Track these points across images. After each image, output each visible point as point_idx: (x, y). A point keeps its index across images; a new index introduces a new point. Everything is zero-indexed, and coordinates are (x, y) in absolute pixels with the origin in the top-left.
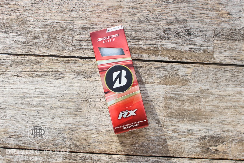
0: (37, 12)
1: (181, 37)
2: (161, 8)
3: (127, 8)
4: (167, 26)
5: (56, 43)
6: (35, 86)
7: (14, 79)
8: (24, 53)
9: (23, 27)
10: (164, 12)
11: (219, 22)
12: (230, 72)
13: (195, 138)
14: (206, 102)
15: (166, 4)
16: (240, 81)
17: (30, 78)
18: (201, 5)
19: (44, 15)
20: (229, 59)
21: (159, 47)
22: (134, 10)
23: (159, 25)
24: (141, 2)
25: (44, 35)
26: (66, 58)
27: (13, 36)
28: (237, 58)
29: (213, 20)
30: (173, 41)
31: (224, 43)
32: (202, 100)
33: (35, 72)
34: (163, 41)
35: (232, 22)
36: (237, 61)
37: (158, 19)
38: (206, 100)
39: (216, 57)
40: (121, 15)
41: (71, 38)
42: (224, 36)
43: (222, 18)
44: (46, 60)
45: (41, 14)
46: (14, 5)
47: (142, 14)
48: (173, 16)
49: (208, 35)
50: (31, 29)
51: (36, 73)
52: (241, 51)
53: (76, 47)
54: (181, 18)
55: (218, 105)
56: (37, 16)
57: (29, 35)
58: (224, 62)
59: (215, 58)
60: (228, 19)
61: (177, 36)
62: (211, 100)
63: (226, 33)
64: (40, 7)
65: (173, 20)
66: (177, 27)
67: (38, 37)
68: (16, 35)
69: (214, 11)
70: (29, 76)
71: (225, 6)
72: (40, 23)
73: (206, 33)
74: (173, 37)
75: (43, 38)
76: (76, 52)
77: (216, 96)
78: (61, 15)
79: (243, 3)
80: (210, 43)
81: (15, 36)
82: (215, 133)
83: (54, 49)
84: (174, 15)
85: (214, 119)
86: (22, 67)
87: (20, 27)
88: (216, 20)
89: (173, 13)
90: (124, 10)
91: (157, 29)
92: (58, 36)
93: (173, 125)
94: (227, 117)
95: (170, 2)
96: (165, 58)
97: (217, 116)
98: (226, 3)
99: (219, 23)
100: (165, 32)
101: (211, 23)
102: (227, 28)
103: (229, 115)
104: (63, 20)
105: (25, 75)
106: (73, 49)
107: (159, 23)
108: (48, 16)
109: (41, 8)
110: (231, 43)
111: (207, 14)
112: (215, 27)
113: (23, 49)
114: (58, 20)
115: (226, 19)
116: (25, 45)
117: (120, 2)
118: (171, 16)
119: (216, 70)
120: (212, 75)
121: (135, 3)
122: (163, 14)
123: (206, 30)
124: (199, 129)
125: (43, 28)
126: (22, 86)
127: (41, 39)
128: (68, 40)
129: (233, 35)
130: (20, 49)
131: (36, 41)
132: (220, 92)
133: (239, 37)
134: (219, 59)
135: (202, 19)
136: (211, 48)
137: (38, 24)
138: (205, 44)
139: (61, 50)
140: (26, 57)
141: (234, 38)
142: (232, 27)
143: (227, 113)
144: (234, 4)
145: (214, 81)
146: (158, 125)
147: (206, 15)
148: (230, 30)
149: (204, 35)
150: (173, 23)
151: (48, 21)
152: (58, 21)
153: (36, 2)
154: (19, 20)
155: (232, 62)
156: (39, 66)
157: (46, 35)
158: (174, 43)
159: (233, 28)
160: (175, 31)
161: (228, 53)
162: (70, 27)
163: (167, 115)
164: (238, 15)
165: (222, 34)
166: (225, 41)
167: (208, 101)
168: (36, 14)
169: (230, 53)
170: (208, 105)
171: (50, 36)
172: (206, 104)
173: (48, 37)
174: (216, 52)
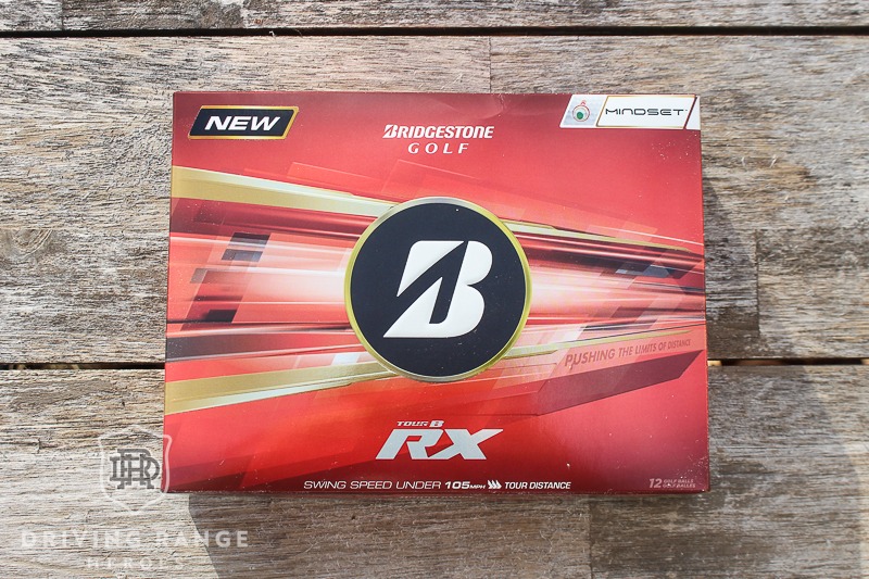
0: (101, 203)
7: (27, 457)
8: (60, 360)
9: (54, 261)
11: (773, 205)
12: (823, 387)
14: (740, 502)
16: (861, 418)
17: (86, 450)
19: (127, 214)
20: (818, 338)
25: (133, 289)
27: (15, 298)
28: (846, 335)
29: (750, 200)
31: (796, 281)
32: (729, 498)
33: (103, 427)
36: (844, 345)
38: (743, 496)
39: (769, 335)
42: (792, 255)
43: (784, 192)
44: (143, 383)
45: (116, 212)
46: (12, 181)
49: (734, 257)
50: (81, 265)
52: (859, 308)
55: (786, 512)
56: (102, 219)
57: (75, 291)
58: (798, 352)
59: (765, 340)
60: (804, 193)
62: (761, 494)
63: (800, 243)
64: (111, 184)
67: (109, 298)
68: (26, 291)
69: (752, 169)
70: (83, 444)
71: (792, 146)
72: (114, 246)
73: (727, 248)
75: (128, 298)
77: (779, 479)
79: (853, 133)
80: (743, 286)
81: (23, 298)
85: (777, 564)
86: (54, 410)
87: (42, 262)
88: (759, 199)
94: (824, 556)
97: (784, 553)
98: (794, 136)
99: (771, 211)
101: (744, 210)
102: (802, 227)
103: (829, 547)
105: (66, 441)
108: (142, 218)
109: (117, 190)
110: (820, 282)
111: (726, 180)
112: (759, 225)
113: (56, 342)
115: (797, 194)
116: (63, 327)
119: (770, 384)
120: (760, 402)
123: (726, 240)
125: (127, 262)
126: (57, 484)
127: (123, 305)
129: (826, 250)
130: (46, 344)
131: (105, 311)
132: (791, 462)
133: (850, 256)
134: (779, 343)
135: (709, 199)
136: (747, 303)
137: (107, 247)
138: (724, 292)
140: (69, 372)
141: (829, 263)
142: (822, 221)
143: (821, 539)
144: (822, 136)
145: (766, 423)
147: (722, 184)
148: (814, 231)
149: (722, 257)
151: (143, 236)
153: (95, 166)
154: (34, 235)
155: (830, 352)
156: (120, 405)
157: (141, 287)
159: (824, 224)
161: (811, 317)
163: (603, 559)
164: (840, 175)
165: (786, 248)
166: (798, 276)
167: (748, 499)
168: (100, 213)
169: (819, 316)
170: (751, 516)
171: (154, 291)
172: (744, 511)
173: (146, 295)
174: (768, 317)
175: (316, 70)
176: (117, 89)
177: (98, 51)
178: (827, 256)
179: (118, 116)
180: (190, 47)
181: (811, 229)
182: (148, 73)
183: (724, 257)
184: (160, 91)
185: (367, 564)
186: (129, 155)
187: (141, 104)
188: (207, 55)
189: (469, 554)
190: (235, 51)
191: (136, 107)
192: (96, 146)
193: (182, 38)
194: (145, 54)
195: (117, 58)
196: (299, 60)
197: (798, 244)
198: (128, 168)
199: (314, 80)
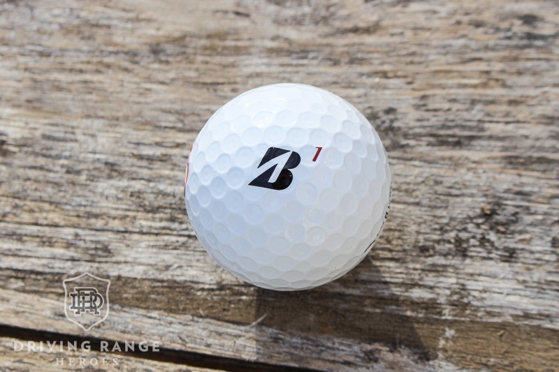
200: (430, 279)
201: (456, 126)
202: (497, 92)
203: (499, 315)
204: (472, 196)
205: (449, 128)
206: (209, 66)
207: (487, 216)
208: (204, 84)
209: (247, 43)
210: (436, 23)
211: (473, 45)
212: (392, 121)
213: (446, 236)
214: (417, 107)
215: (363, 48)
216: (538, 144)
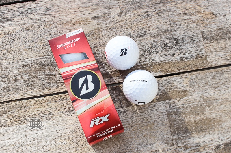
0: (10, 53)
1: (169, 48)
2: (142, 22)
3: (106, 29)
4: (152, 40)
5: (38, 82)
6: (25, 133)
8: (5, 100)
10: (146, 26)
11: (205, 24)
12: (228, 73)
13: (209, 150)
14: (211, 109)
15: (146, 17)
18: (182, 11)
19: (18, 55)
20: (224, 59)
21: (149, 63)
22: (114, 31)
23: (143, 40)
24: (119, 21)
25: (24, 76)
26: (53, 96)
29: (198, 23)
30: (162, 54)
31: (215, 44)
32: (207, 108)
33: (21, 118)
34: (151, 56)
35: (219, 21)
37: (142, 34)
38: (211, 107)
39: (210, 60)
40: (101, 38)
41: (53, 73)
42: (213, 37)
43: (207, 20)
44: (31, 103)
47: (123, 32)
48: (156, 28)
49: (196, 40)
50: (7, 72)
51: (23, 119)
53: (61, 82)
54: (165, 29)
55: (224, 110)
56: (11, 57)
57: (6, 80)
58: (219, 64)
59: (209, 62)
60: (213, 19)
61: (165, 47)
62: (216, 106)
63: (214, 33)
64: (12, 47)
65: (157, 32)
66: (163, 38)
67: (17, 80)
69: (197, 15)
70: (16, 124)
71: (207, 7)
72: (16, 65)
73: (194, 38)
74: (161, 49)
75: (23, 79)
76: (62, 87)
77: (220, 101)
78: (37, 52)
80: (201, 48)
82: (228, 139)
83: (37, 89)
84: (157, 26)
85: (224, 125)
86: (6, 115)
88: (201, 23)
89: (156, 25)
90: (104, 32)
91: (142, 45)
92: (38, 74)
93: (183, 141)
95: (150, 15)
96: (158, 73)
97: (226, 121)
98: (207, 4)
99: (205, 26)
100: (152, 46)
101: (197, 27)
102: (214, 29)
104: (41, 56)
105: (11, 123)
106: (58, 84)
107: (143, 38)
108: (23, 55)
110: (222, 43)
111: (190, 19)
112: (202, 30)
113: (3, 95)
114: (35, 57)
115: (211, 20)
116: (5, 91)
117: (98, 25)
118: (154, 28)
119: (213, 74)
120: (211, 80)
121: (113, 23)
122: (146, 28)
123: (193, 36)
124: (211, 140)
125: (20, 69)
126: (10, 137)
127: (21, 81)
128: (50, 76)
129: (222, 34)
131: (16, 84)
132: (223, 95)
133: (229, 35)
134: (214, 62)
135: (187, 25)
136: (203, 52)
137: (14, 65)
138: (195, 50)
139: (45, 88)
140: (8, 103)
141: (223, 38)
142: (219, 26)
144: (215, 3)
145: (214, 86)
146: (167, 144)
147: (189, 20)
148: (218, 29)
149: (193, 41)
150: (158, 35)
151: (24, 60)
152: (36, 59)
153: (7, 43)
155: (228, 62)
156: (25, 111)
157: (26, 75)
158: (163, 56)
159: (220, 27)
160: (162, 43)
161: (221, 53)
162: (50, 62)
163: (174, 132)
164: (222, 13)
165: (211, 35)
166: (215, 43)
167: (213, 108)
168: (10, 56)
169: (223, 53)
170: (214, 112)
171: (30, 76)
172: (212, 111)
173: (28, 78)
174: (209, 55)
175: (67, 6)
176: (10, 20)
177: (2, 10)
178: (223, 36)
179: (11, 27)
180: (29, 5)
181: (217, 29)
182: (18, 14)
183: (194, 41)
184: (23, 18)
185: (106, 145)
186: (16, 38)
187: (17, 23)
188: (35, 6)
189: (135, 137)
190: (43, 4)
191: (16, 24)
192: (6, 37)
193: (26, 3)
194: (16, 9)
195: (9, 11)
196: (62, 3)
197: (214, 34)
198: (16, 42)
199: (67, 9)
200: (146, 60)
201: (141, 34)
202: (145, 26)
203: (158, 62)
204: (148, 44)
205: (140, 34)
206: (97, 35)
207: (151, 47)
208: (97, 38)
209: (102, 29)
210: (132, 17)
211: (139, 19)
212: (130, 36)
213: (146, 52)
214: (134, 32)
215: (121, 25)
216: (155, 33)
